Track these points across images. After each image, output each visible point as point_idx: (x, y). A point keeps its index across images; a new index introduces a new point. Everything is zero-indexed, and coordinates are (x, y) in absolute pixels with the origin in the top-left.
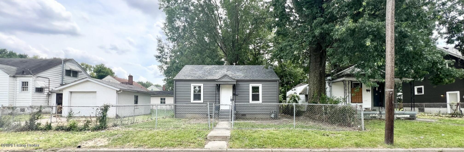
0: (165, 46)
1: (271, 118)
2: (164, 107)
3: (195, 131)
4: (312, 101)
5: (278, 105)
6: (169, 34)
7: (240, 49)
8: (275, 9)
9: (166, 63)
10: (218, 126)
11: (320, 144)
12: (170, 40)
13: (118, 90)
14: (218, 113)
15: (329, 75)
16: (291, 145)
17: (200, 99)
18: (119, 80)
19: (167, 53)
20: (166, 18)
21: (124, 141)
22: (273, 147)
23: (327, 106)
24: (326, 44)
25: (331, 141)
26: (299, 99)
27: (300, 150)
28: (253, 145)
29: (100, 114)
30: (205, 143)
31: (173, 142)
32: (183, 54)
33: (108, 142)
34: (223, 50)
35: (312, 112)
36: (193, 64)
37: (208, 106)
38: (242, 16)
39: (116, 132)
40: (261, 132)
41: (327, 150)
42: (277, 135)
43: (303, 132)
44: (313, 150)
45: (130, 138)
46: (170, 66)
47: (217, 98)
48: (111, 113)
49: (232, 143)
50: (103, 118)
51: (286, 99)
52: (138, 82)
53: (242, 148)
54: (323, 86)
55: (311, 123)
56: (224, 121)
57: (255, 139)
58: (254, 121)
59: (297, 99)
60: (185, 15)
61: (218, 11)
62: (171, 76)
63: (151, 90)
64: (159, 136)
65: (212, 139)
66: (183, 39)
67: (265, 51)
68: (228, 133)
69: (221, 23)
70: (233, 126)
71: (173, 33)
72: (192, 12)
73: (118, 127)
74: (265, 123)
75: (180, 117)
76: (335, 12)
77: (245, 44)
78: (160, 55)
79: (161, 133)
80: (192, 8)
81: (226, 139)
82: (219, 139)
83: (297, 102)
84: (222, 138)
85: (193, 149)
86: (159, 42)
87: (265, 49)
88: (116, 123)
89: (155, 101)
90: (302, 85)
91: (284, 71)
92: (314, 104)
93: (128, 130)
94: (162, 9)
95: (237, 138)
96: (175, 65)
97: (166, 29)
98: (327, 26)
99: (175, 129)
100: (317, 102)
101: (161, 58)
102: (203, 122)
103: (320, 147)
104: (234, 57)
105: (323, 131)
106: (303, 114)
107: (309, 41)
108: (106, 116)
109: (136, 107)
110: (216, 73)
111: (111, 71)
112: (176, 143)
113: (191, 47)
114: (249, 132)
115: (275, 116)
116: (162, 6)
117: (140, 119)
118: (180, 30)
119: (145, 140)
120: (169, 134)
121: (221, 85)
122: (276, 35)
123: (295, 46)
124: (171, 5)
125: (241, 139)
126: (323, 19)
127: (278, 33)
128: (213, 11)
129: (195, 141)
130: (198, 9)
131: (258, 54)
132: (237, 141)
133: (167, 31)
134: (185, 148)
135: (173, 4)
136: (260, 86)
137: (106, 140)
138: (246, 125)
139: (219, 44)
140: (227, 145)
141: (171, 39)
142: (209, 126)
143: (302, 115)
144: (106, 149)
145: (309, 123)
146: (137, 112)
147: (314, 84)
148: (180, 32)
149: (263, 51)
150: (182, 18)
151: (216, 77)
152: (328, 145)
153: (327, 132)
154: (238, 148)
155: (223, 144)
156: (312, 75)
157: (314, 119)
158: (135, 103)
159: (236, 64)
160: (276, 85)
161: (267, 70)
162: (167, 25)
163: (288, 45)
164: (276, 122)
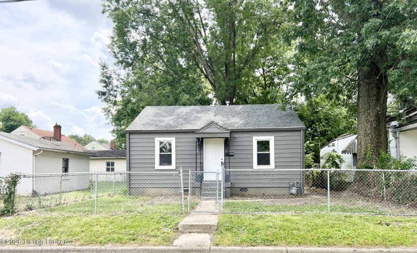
0: (113, 76)
1: (292, 194)
2: (112, 177)
3: (159, 217)
4: (364, 163)
5: (303, 171)
6: (119, 56)
7: (239, 77)
8: (296, 6)
9: (115, 103)
10: (198, 208)
11: (373, 239)
12: (120, 65)
13: (36, 149)
14: (200, 186)
15: (393, 119)
16: (320, 241)
17: (170, 163)
18: (39, 132)
19: (117, 87)
20: (114, 28)
21: (42, 233)
22: (288, 244)
23: (390, 173)
24: (386, 63)
25: (392, 234)
26: (341, 161)
27: (336, 249)
28: (255, 241)
29: (5, 190)
30: (174, 238)
31: (121, 236)
32: (142, 88)
33: (16, 235)
34: (209, 80)
35: (364, 184)
36: (159, 104)
37: (181, 174)
38: (240, 22)
39: (30, 220)
40: (269, 218)
41: (385, 250)
42: (297, 223)
43: (343, 218)
44: (360, 249)
45: (52, 229)
46: (122, 109)
47: (198, 161)
48: (23, 188)
49: (219, 237)
50: (10, 197)
51: (319, 162)
52: (70, 135)
53: (235, 245)
54: (382, 138)
55: (361, 203)
56: (210, 199)
57: (258, 229)
58: (260, 200)
59: (337, 161)
60: (146, 23)
61: (201, 14)
62: (123, 125)
63: (91, 149)
64: (99, 225)
65: (186, 229)
66: (142, 62)
67: (281, 79)
68: (213, 220)
69: (205, 33)
70: (222, 208)
71: (126, 54)
72: (157, 17)
73: (34, 211)
74: (278, 202)
75: (138, 194)
76: (401, 8)
77: (248, 68)
78: (105, 90)
79: (103, 220)
80: (157, 10)
81: (210, 230)
82: (198, 230)
83: (337, 166)
84: (204, 229)
85: (153, 248)
86: (103, 69)
87: (281, 76)
88: (31, 204)
89: (98, 167)
90: (347, 136)
91: (317, 112)
92: (367, 170)
93: (49, 216)
94: (107, 14)
95: (228, 228)
96: (130, 105)
97: (114, 47)
98: (388, 33)
99: (127, 214)
100: (372, 166)
101: (107, 95)
102: (174, 202)
103: (371, 245)
104: (228, 91)
105: (379, 216)
106: (347, 187)
107: (356, 60)
108: (14, 193)
109: (63, 178)
110: (197, 118)
111: (26, 118)
112: (125, 238)
113: (157, 75)
114: (249, 219)
115: (297, 190)
116: (107, 8)
117: (70, 198)
118: (138, 47)
119: (76, 233)
120: (115, 223)
121: (204, 139)
122: (297, 51)
123: (332, 68)
124: (122, 6)
125: (234, 230)
126: (381, 21)
127: (302, 48)
128: (192, 14)
129: (158, 233)
130: (166, 11)
131: (270, 84)
132: (229, 234)
133: (116, 50)
134: (141, 245)
135: (126, 5)
136: (271, 138)
137: (13, 233)
138: (246, 207)
139: (203, 69)
140: (211, 240)
141: (122, 63)
142: (184, 209)
143: (346, 189)
144: (12, 247)
145: (357, 202)
146: (66, 185)
147: (366, 135)
148: (137, 50)
149: (279, 78)
150: (140, 28)
151: (197, 125)
152: (386, 242)
153: (388, 219)
154: (229, 245)
155: (204, 239)
156: (363, 118)
157: (366, 196)
158: (64, 170)
159: (231, 103)
160: (299, 138)
161: (284, 113)
162: (116, 39)
163: (319, 68)
164: (299, 202)
